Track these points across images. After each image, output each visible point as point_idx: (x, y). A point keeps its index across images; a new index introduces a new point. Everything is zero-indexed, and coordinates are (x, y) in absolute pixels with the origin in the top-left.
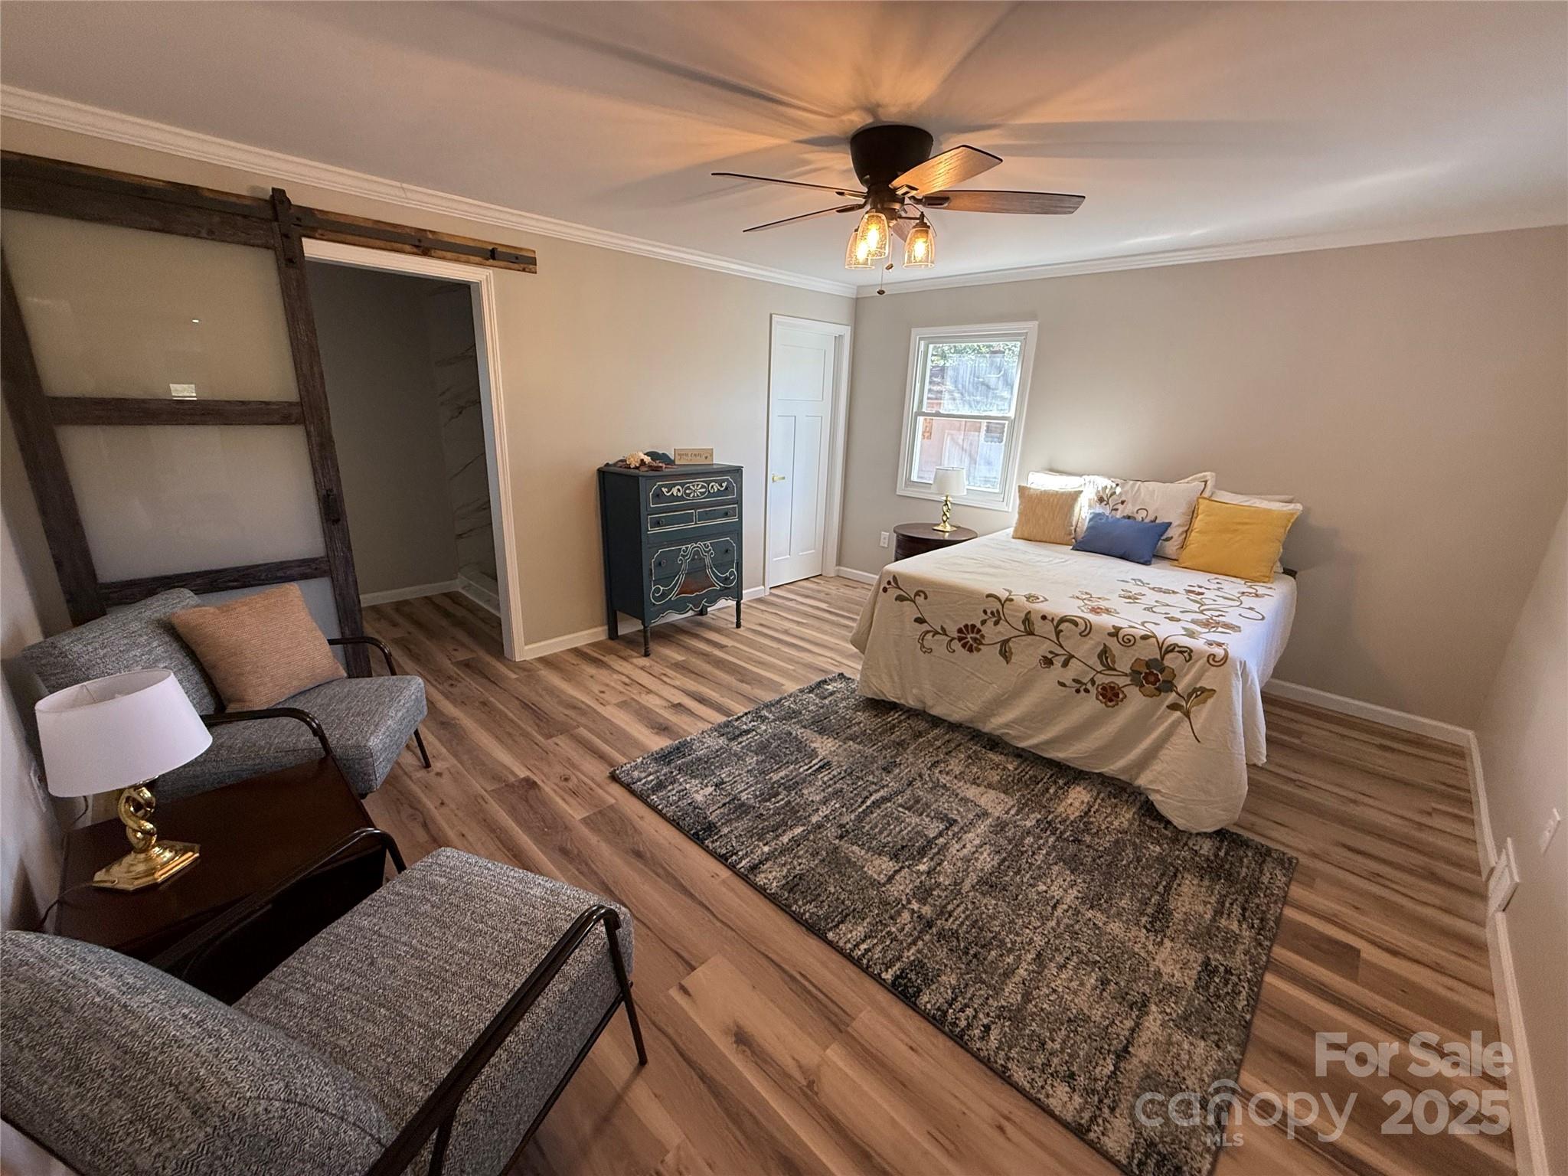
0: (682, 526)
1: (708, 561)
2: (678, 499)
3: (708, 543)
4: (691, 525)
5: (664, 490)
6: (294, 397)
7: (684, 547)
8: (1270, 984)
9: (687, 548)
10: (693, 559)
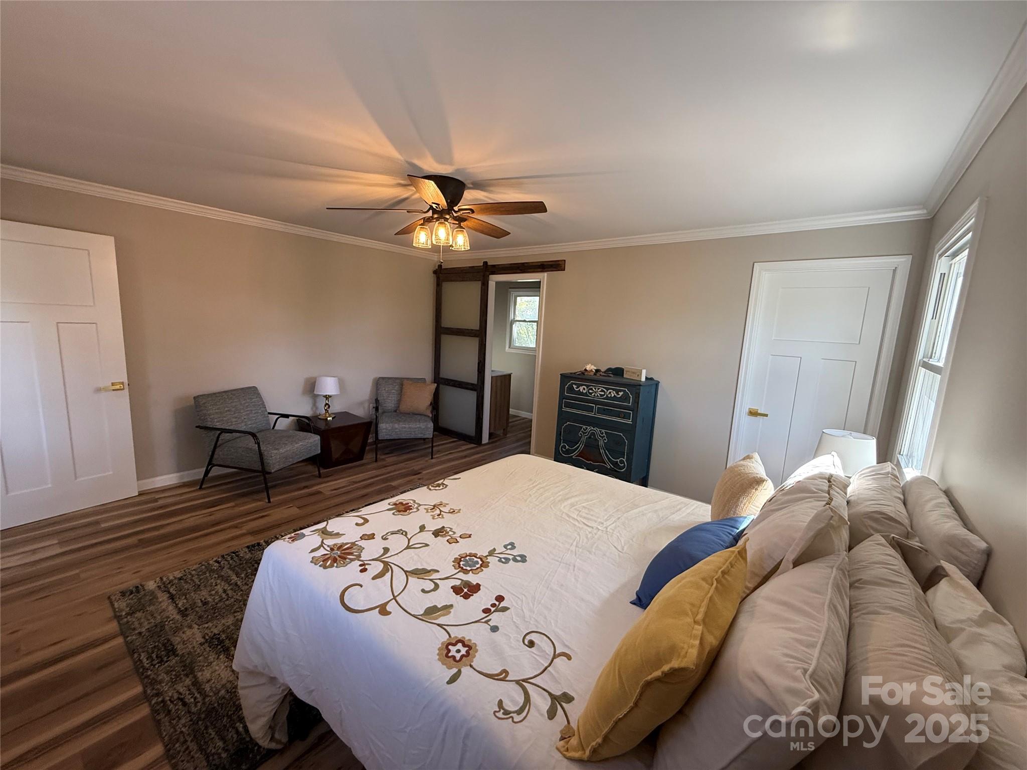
0: (585, 413)
1: (601, 443)
2: (582, 394)
3: (603, 431)
4: (592, 415)
5: (575, 386)
6: (478, 328)
7: (584, 427)
8: (136, 686)
9: (587, 428)
10: (590, 437)
